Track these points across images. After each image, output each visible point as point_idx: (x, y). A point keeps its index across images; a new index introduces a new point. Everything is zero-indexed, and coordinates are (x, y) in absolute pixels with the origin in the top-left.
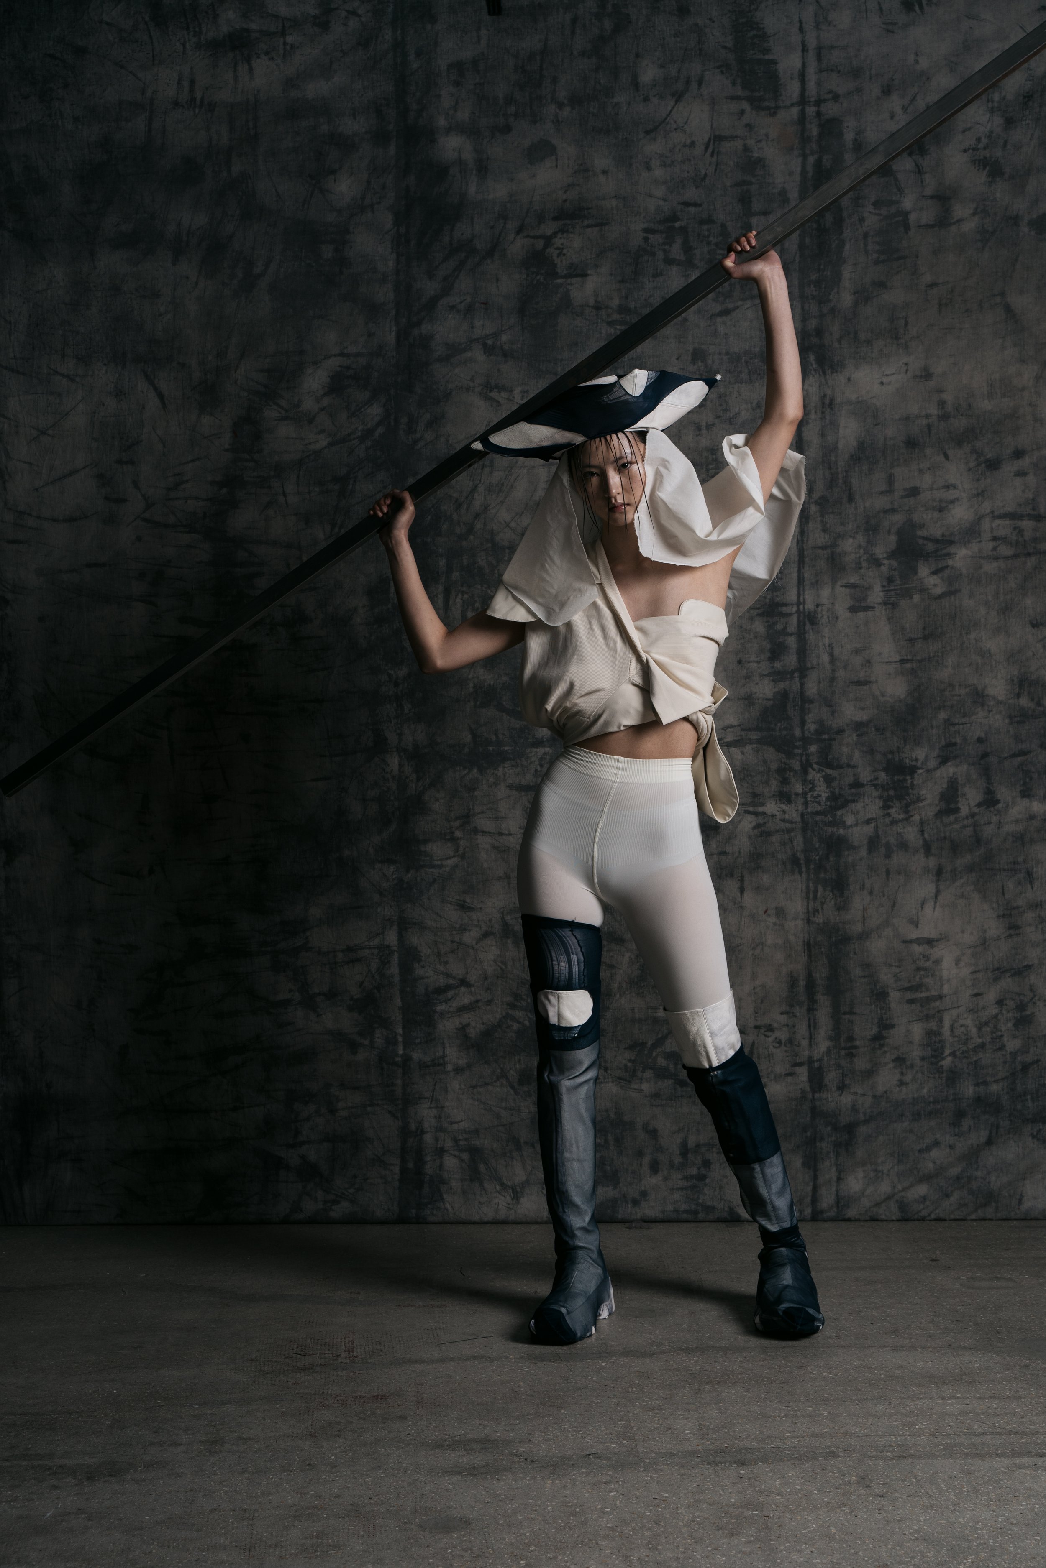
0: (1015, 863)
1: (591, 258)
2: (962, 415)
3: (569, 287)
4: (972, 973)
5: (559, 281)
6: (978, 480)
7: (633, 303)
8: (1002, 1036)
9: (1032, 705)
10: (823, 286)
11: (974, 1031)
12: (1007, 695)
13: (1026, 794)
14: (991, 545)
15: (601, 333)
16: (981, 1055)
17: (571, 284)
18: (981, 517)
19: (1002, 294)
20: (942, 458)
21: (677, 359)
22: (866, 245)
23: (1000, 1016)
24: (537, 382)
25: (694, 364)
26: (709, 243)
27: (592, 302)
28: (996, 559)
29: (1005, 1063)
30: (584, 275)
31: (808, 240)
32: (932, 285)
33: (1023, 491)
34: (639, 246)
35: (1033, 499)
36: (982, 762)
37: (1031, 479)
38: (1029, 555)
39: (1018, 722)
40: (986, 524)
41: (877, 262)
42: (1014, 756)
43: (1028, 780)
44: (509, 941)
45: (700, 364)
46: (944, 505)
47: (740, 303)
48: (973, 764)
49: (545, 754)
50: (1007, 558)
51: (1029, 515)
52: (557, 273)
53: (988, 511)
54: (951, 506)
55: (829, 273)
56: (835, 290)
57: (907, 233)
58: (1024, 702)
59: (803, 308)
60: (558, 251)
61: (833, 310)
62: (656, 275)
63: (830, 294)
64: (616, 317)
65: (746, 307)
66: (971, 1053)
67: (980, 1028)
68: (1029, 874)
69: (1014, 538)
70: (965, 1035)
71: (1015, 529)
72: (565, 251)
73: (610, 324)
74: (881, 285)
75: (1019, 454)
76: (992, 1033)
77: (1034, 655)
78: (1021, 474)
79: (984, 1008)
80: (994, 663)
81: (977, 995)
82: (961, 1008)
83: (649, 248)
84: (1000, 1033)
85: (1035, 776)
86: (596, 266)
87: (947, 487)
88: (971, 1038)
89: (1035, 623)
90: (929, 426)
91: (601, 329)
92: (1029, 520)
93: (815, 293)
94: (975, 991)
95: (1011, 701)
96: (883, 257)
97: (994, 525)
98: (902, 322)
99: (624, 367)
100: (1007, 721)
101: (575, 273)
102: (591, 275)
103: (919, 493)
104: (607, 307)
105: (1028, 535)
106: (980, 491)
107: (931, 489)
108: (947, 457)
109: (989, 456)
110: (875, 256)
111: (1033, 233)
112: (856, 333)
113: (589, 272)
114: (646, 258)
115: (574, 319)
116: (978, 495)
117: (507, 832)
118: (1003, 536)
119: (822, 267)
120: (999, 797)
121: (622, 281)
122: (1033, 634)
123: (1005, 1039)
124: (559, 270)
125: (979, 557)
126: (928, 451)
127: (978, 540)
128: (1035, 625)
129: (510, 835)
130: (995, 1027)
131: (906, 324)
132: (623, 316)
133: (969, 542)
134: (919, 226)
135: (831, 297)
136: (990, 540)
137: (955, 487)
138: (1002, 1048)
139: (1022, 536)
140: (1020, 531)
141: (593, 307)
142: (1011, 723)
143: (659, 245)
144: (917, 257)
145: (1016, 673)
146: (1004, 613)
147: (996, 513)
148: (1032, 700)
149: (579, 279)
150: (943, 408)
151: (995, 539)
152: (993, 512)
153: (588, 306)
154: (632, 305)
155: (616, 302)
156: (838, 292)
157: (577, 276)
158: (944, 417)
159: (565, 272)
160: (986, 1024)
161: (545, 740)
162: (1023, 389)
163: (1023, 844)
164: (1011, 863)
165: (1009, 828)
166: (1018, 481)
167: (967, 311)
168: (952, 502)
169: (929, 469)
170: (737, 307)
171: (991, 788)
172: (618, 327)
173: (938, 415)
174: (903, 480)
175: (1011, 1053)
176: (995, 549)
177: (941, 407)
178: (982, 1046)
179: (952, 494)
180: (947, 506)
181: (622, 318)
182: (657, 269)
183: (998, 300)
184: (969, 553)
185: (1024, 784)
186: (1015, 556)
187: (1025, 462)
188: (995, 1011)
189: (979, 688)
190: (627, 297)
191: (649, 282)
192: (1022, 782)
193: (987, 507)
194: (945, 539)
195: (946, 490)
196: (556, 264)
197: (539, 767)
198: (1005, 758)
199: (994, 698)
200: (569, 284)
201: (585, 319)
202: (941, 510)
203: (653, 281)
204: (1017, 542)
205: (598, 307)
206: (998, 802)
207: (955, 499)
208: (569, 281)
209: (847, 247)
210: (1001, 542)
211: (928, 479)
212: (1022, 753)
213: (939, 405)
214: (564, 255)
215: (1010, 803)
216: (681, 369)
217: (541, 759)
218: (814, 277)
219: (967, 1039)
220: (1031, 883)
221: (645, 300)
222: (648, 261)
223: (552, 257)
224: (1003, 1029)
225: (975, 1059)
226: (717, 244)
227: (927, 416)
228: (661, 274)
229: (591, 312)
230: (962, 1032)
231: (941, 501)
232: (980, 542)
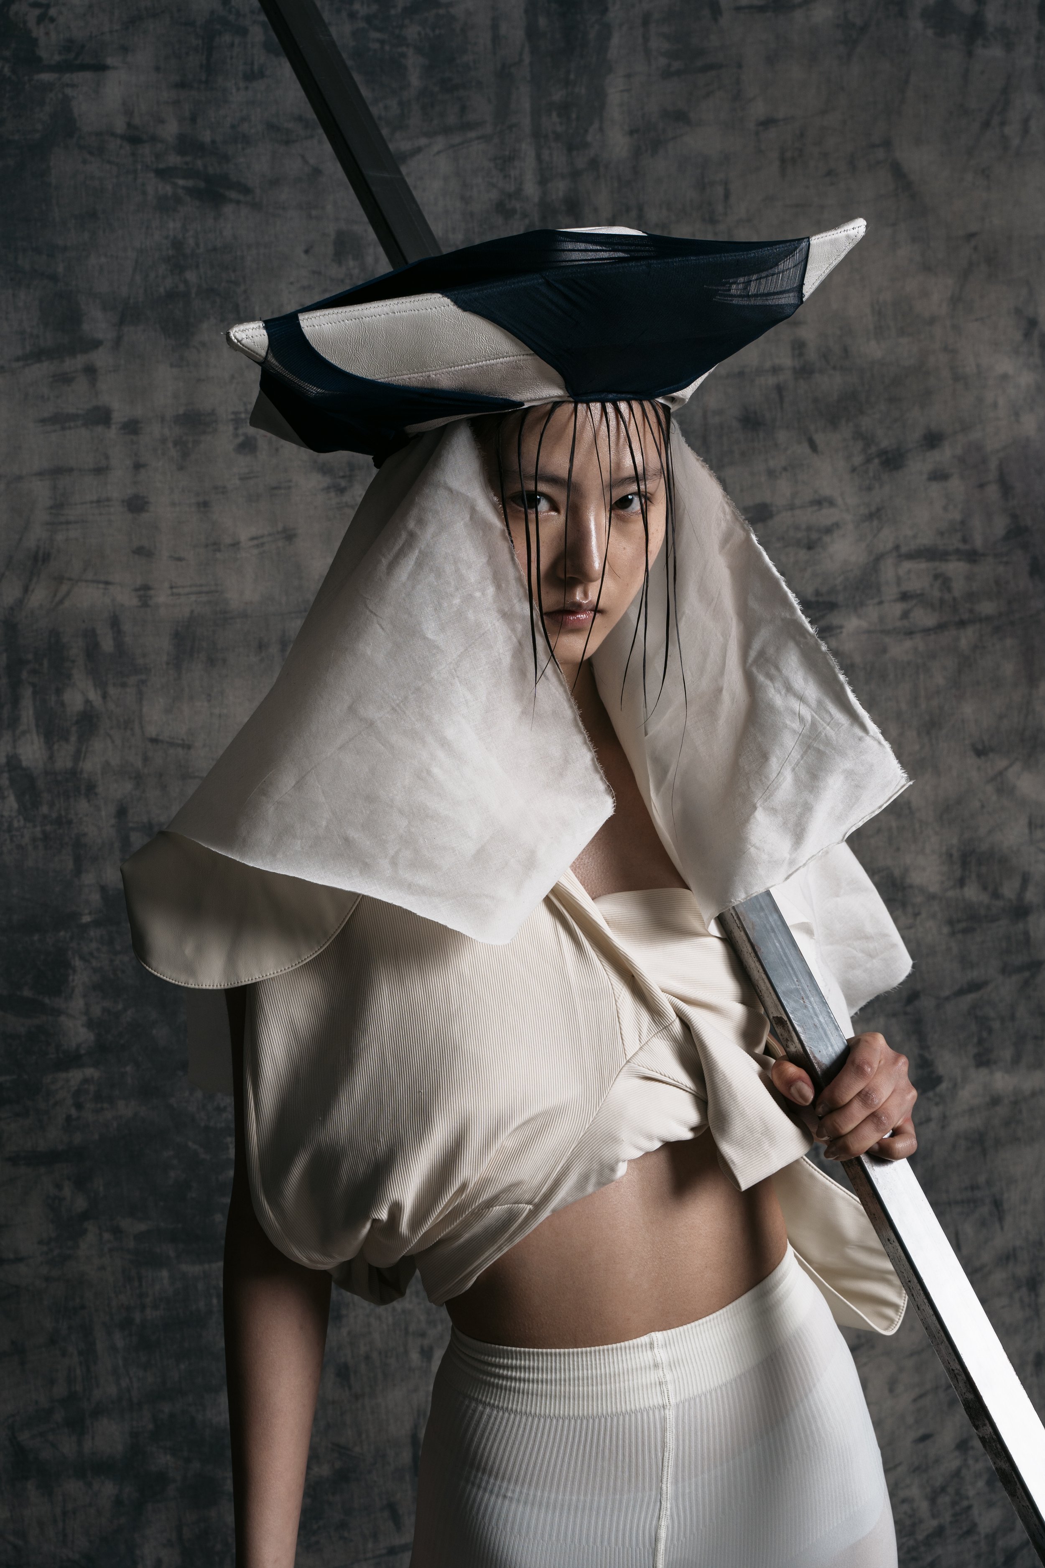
0: (973, 1187)
1: (111, 32)
2: (834, 368)
3: (69, 91)
4: (915, 1400)
5: (46, 77)
6: (870, 489)
7: (208, 132)
8: (969, 1507)
9: (984, 898)
10: (574, 116)
11: (924, 1506)
12: (942, 882)
13: (983, 1060)
14: (898, 608)
15: (144, 193)
16: (939, 1551)
17: (73, 86)
18: (879, 558)
19: (887, 144)
20: (805, 449)
21: (306, 252)
22: (646, 39)
23: (964, 1472)
24: (14, 295)
25: (340, 264)
26: (352, 16)
27: (120, 126)
28: (910, 633)
29: (978, 1556)
30: (100, 68)
31: (542, 22)
32: (767, 123)
33: (945, 509)
34: (212, 12)
35: (963, 523)
36: (909, 1009)
37: (956, 485)
38: (962, 624)
39: (965, 931)
40: (889, 571)
41: (667, 74)
42: (961, 992)
43: (985, 1034)
44: (30, 1486)
45: (351, 263)
46: (814, 536)
47: (423, 141)
48: (894, 1015)
49: (86, 1081)
50: (927, 631)
51: (958, 551)
52: (39, 59)
53: (890, 545)
54: (827, 539)
55: (583, 91)
56: (596, 125)
57: (716, 20)
58: (972, 893)
59: (539, 158)
60: (37, 12)
61: (594, 164)
62: (251, 76)
63: (586, 131)
64: (174, 160)
65: (436, 148)
66: (922, 1549)
67: (933, 1500)
68: (997, 1204)
69: (937, 594)
70: (910, 1516)
71: (936, 577)
72: (53, 12)
73: (163, 174)
74: (680, 117)
75: (933, 440)
76: (954, 1504)
77: (983, 806)
78: (939, 476)
79: (937, 1461)
80: (917, 826)
81: (924, 1438)
82: (899, 1469)
83: (232, 18)
84: (965, 1503)
85: (996, 1025)
86: (125, 50)
87: (819, 502)
88: (921, 1521)
89: (980, 747)
90: (779, 389)
91: (143, 185)
92: (959, 560)
93: (559, 129)
94: (921, 1432)
95: (950, 894)
96: (677, 65)
97: (902, 571)
98: (720, 190)
99: (197, 266)
100: (946, 930)
101: (78, 62)
102: (115, 68)
103: (770, 516)
104: (154, 139)
105: (959, 587)
106: (873, 509)
107: (792, 507)
108: (813, 447)
109: (884, 444)
110: (663, 61)
111: (930, 32)
112: (640, 209)
113: (109, 61)
114: (227, 38)
115: (84, 162)
116: (870, 517)
117: (11, 1256)
118: (919, 592)
119: (572, 76)
120: (941, 1070)
121: (182, 85)
122: (979, 769)
123: (975, 1511)
124: (43, 54)
125: (883, 632)
126: (782, 436)
127: (876, 600)
128: (980, 752)
129: (19, 1260)
130: (958, 1493)
131: (727, 196)
132: (188, 159)
133: (862, 604)
134: (738, 9)
135: (589, 138)
136: (896, 601)
137: (831, 503)
138: (971, 1530)
139: (949, 590)
140: (944, 581)
141: (123, 137)
142: (953, 934)
143: (252, 12)
144: (740, 66)
145: (955, 841)
146: (928, 733)
147: (904, 550)
148: (985, 888)
149: (88, 75)
150: (801, 355)
151: (904, 597)
152: (897, 547)
153: (113, 134)
154: (206, 137)
155: (171, 129)
156: (601, 129)
157: (83, 67)
158: (804, 371)
159: (57, 58)
160: (943, 1489)
161: (83, 1052)
162: (932, 321)
163: (984, 1152)
164: (966, 1189)
165: (960, 1125)
166: (935, 489)
167: (829, 173)
168: (828, 530)
169: (785, 469)
170: (419, 150)
171: (927, 1055)
172: (181, 182)
173: (794, 368)
174: (742, 490)
175: (987, 1536)
176: (905, 615)
177: (797, 352)
178: (940, 1532)
179: (826, 517)
180: (820, 539)
181: (187, 163)
182: (252, 64)
183: (880, 154)
184: (864, 624)
185: (981, 1042)
186: (941, 627)
187: (945, 455)
188: (955, 1464)
189: (897, 873)
190: (193, 119)
191: (238, 89)
192: (975, 1040)
193: (887, 538)
194: (821, 599)
195: (816, 508)
196: (36, 40)
197: (73, 1112)
198: (947, 999)
199: (922, 890)
200: (68, 85)
201: (109, 162)
202: (810, 547)
203: (247, 88)
204: (942, 601)
205: (134, 138)
206: (939, 1080)
207: (833, 525)
208: (67, 77)
209: (616, 40)
210: (914, 602)
211: (784, 488)
212: (974, 987)
213: (793, 349)
214: (52, 20)
215: (959, 1080)
216: (314, 272)
217: (78, 1093)
218: (558, 95)
219: (914, 1525)
220: (1001, 1219)
221: (233, 127)
222: (232, 45)
223: (25, 23)
224: (971, 1493)
225: (929, 1559)
226: (368, 19)
227: (776, 370)
228: (261, 75)
229: (121, 147)
230: (905, 1513)
231: (809, 529)
232: (881, 603)
